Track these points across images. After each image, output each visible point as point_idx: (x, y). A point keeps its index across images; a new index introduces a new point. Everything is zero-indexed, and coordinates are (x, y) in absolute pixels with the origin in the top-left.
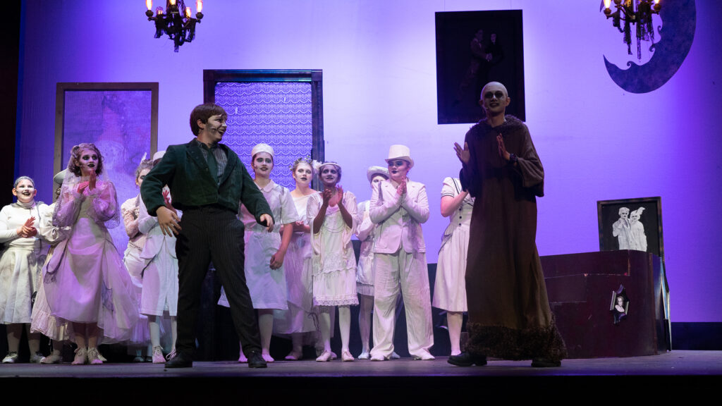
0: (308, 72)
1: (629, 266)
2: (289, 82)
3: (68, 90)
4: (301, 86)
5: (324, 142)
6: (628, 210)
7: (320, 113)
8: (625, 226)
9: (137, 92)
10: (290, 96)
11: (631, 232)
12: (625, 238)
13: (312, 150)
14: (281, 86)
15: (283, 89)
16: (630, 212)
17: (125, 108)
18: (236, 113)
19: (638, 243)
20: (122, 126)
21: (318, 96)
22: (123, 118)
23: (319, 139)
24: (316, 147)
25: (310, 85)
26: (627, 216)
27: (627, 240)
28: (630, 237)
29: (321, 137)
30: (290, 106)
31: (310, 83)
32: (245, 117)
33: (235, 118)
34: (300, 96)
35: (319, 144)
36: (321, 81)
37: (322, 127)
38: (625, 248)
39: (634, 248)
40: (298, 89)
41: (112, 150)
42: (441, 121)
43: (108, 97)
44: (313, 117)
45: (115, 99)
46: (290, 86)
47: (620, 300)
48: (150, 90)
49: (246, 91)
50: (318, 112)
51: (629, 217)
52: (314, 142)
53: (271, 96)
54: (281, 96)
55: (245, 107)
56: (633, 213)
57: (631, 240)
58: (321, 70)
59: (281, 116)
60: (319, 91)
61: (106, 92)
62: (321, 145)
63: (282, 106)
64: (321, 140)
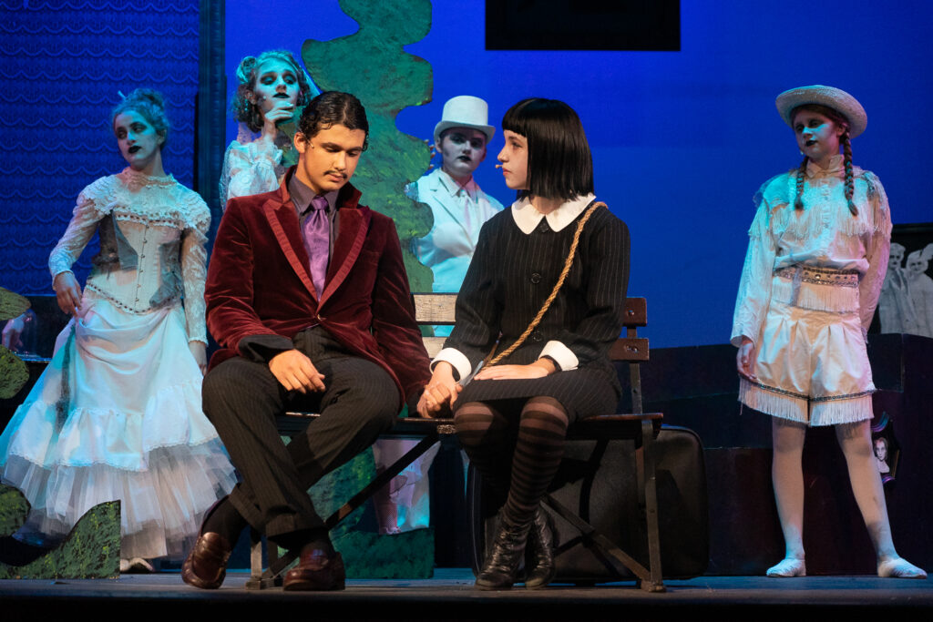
1: (903, 371)
5: (224, 77)
6: (902, 248)
8: (894, 285)
11: (909, 299)
12: (894, 313)
13: (197, 97)
16: (906, 254)
18: (26, 5)
19: (922, 323)
23: (214, 72)
24: (206, 89)
26: (899, 261)
27: (899, 316)
28: (905, 308)
29: (219, 68)
32: (45, 17)
33: (23, 17)
35: (214, 81)
37: (223, 46)
38: (894, 331)
39: (914, 332)
42: (491, 44)
44: (202, 20)
47: (881, 445)
50: (213, 10)
51: (903, 264)
52: (201, 78)
56: (914, 256)
57: (907, 316)
59: (129, 17)
62: (219, 85)
64: (218, 75)
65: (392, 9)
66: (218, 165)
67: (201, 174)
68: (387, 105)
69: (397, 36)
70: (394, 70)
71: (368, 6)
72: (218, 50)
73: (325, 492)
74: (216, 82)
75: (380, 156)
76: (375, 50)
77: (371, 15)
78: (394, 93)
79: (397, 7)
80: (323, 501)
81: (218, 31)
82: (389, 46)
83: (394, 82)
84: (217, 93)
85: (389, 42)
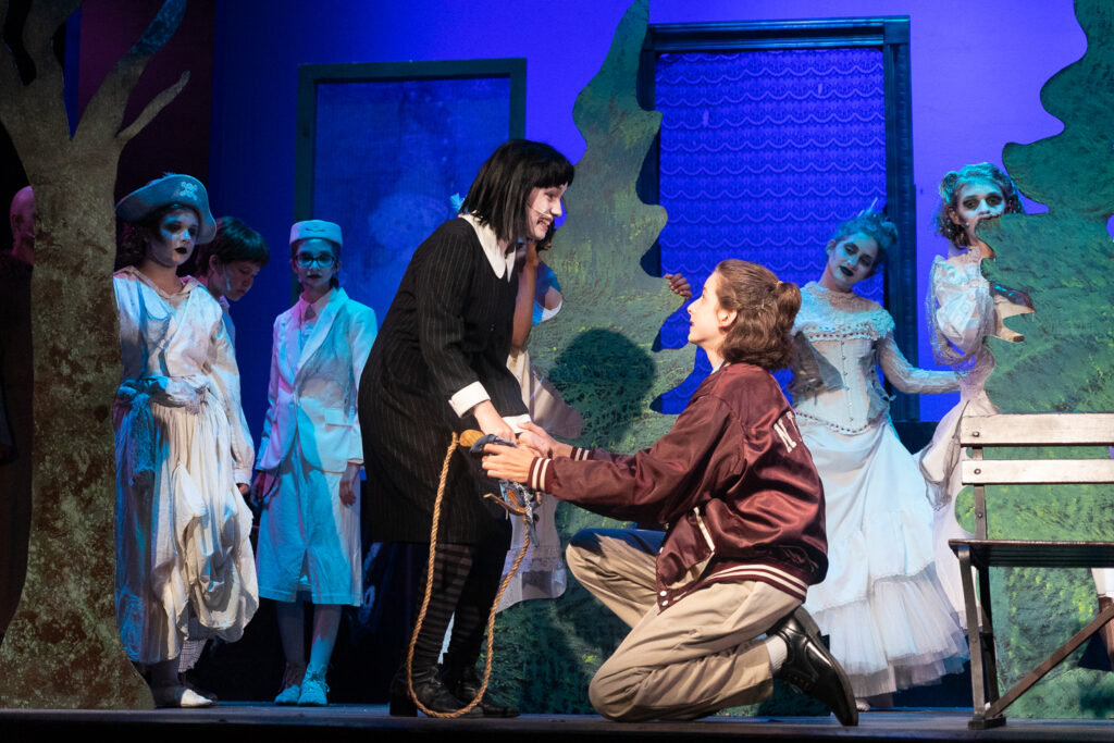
0: (876, 23)
2: (830, 48)
3: (324, 81)
4: (857, 56)
5: (913, 188)
7: (904, 121)
9: (478, 82)
10: (833, 81)
14: (811, 59)
15: (816, 65)
17: (449, 120)
18: (705, 123)
20: (444, 159)
21: (899, 80)
22: (446, 141)
23: (901, 182)
24: (895, 201)
25: (879, 55)
29: (907, 179)
30: (833, 105)
31: (880, 48)
32: (725, 134)
33: (703, 135)
34: (856, 80)
35: (902, 192)
36: (907, 44)
37: (910, 153)
40: (851, 64)
41: (421, 217)
43: (413, 94)
44: (888, 128)
45: (428, 99)
46: (834, 57)
48: (506, 75)
49: (728, 72)
50: (899, 117)
52: (889, 189)
53: (789, 82)
54: (811, 82)
55: (726, 110)
58: (908, 17)
59: (812, 130)
60: (903, 66)
61: (408, 84)
62: (908, 195)
63: (812, 106)
64: (907, 186)
65: (1100, 105)
66: (909, 280)
67: (892, 290)
68: (1097, 209)
69: (1106, 134)
70: (1104, 171)
71: (1074, 103)
72: (906, 159)
73: (1043, 626)
74: (905, 192)
75: (1091, 265)
76: (1083, 151)
77: (1078, 114)
78: (1105, 196)
79: (1105, 103)
80: (1042, 635)
81: (906, 139)
82: (1098, 146)
83: (1105, 184)
84: (907, 205)
85: (1098, 141)
